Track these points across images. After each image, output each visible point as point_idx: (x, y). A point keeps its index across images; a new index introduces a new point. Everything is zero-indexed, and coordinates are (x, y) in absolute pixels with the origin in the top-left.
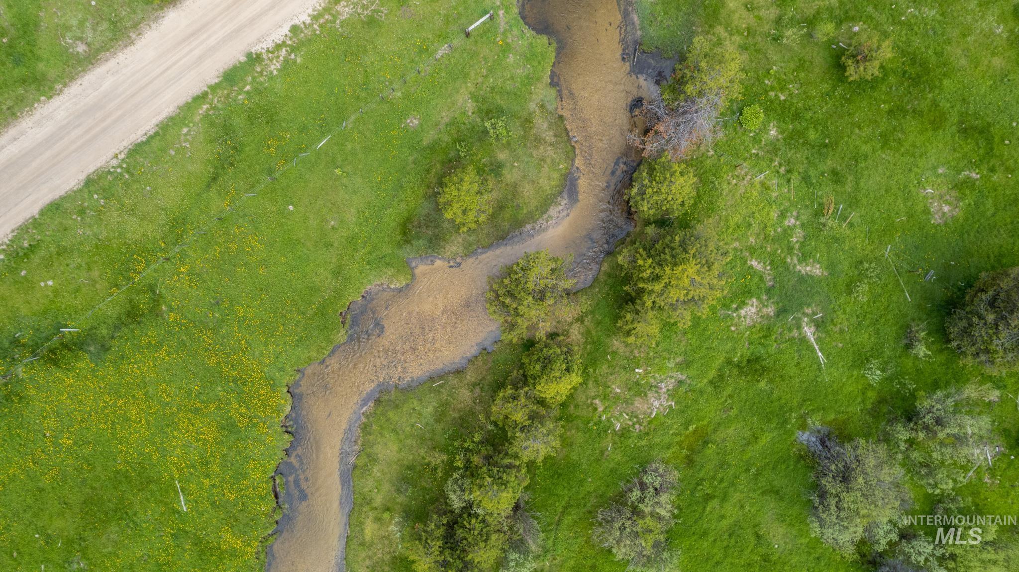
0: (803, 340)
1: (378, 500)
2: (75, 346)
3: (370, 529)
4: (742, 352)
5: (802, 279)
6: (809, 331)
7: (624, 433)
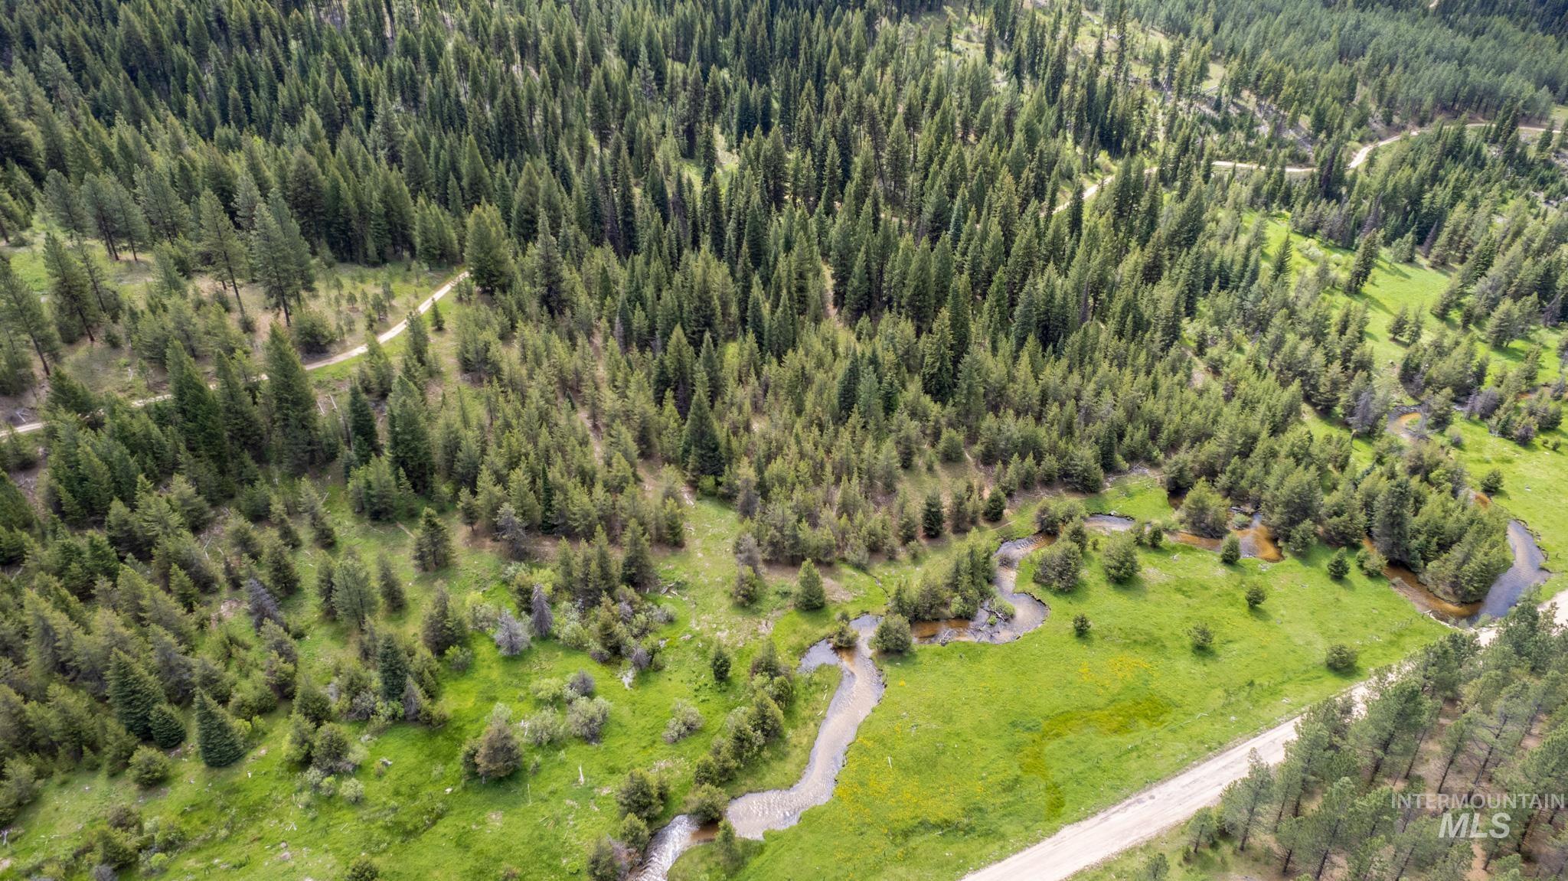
0: (585, 776)
1: (798, 750)
2: (936, 826)
3: (805, 741)
4: (615, 777)
5: (576, 799)
6: (582, 779)
7: (680, 757)
